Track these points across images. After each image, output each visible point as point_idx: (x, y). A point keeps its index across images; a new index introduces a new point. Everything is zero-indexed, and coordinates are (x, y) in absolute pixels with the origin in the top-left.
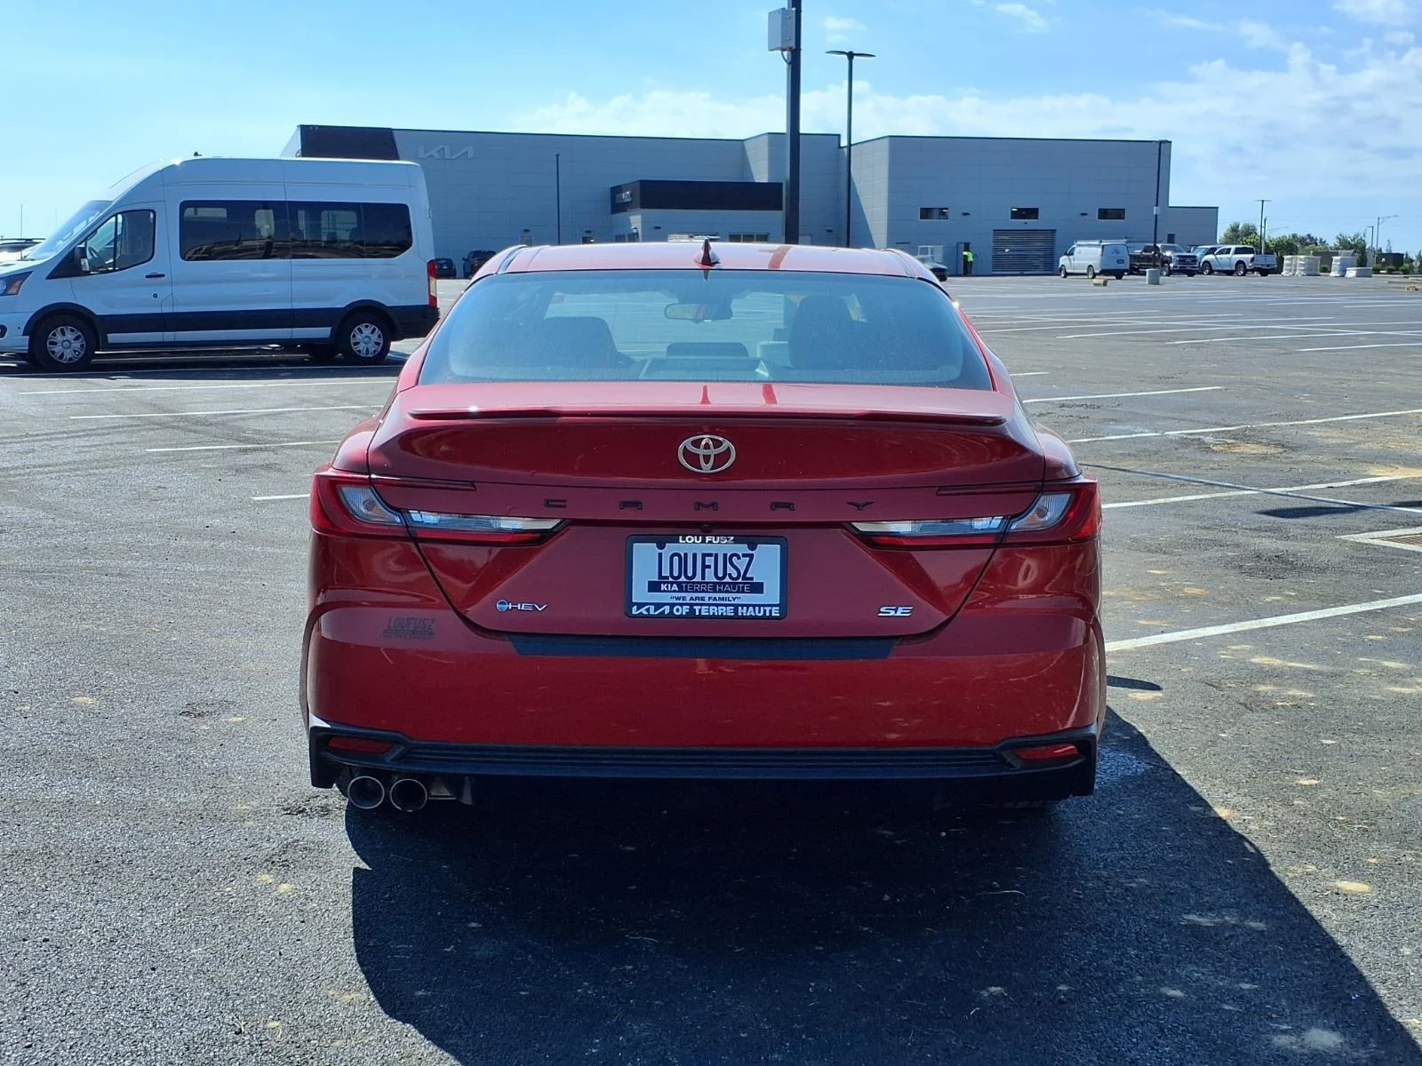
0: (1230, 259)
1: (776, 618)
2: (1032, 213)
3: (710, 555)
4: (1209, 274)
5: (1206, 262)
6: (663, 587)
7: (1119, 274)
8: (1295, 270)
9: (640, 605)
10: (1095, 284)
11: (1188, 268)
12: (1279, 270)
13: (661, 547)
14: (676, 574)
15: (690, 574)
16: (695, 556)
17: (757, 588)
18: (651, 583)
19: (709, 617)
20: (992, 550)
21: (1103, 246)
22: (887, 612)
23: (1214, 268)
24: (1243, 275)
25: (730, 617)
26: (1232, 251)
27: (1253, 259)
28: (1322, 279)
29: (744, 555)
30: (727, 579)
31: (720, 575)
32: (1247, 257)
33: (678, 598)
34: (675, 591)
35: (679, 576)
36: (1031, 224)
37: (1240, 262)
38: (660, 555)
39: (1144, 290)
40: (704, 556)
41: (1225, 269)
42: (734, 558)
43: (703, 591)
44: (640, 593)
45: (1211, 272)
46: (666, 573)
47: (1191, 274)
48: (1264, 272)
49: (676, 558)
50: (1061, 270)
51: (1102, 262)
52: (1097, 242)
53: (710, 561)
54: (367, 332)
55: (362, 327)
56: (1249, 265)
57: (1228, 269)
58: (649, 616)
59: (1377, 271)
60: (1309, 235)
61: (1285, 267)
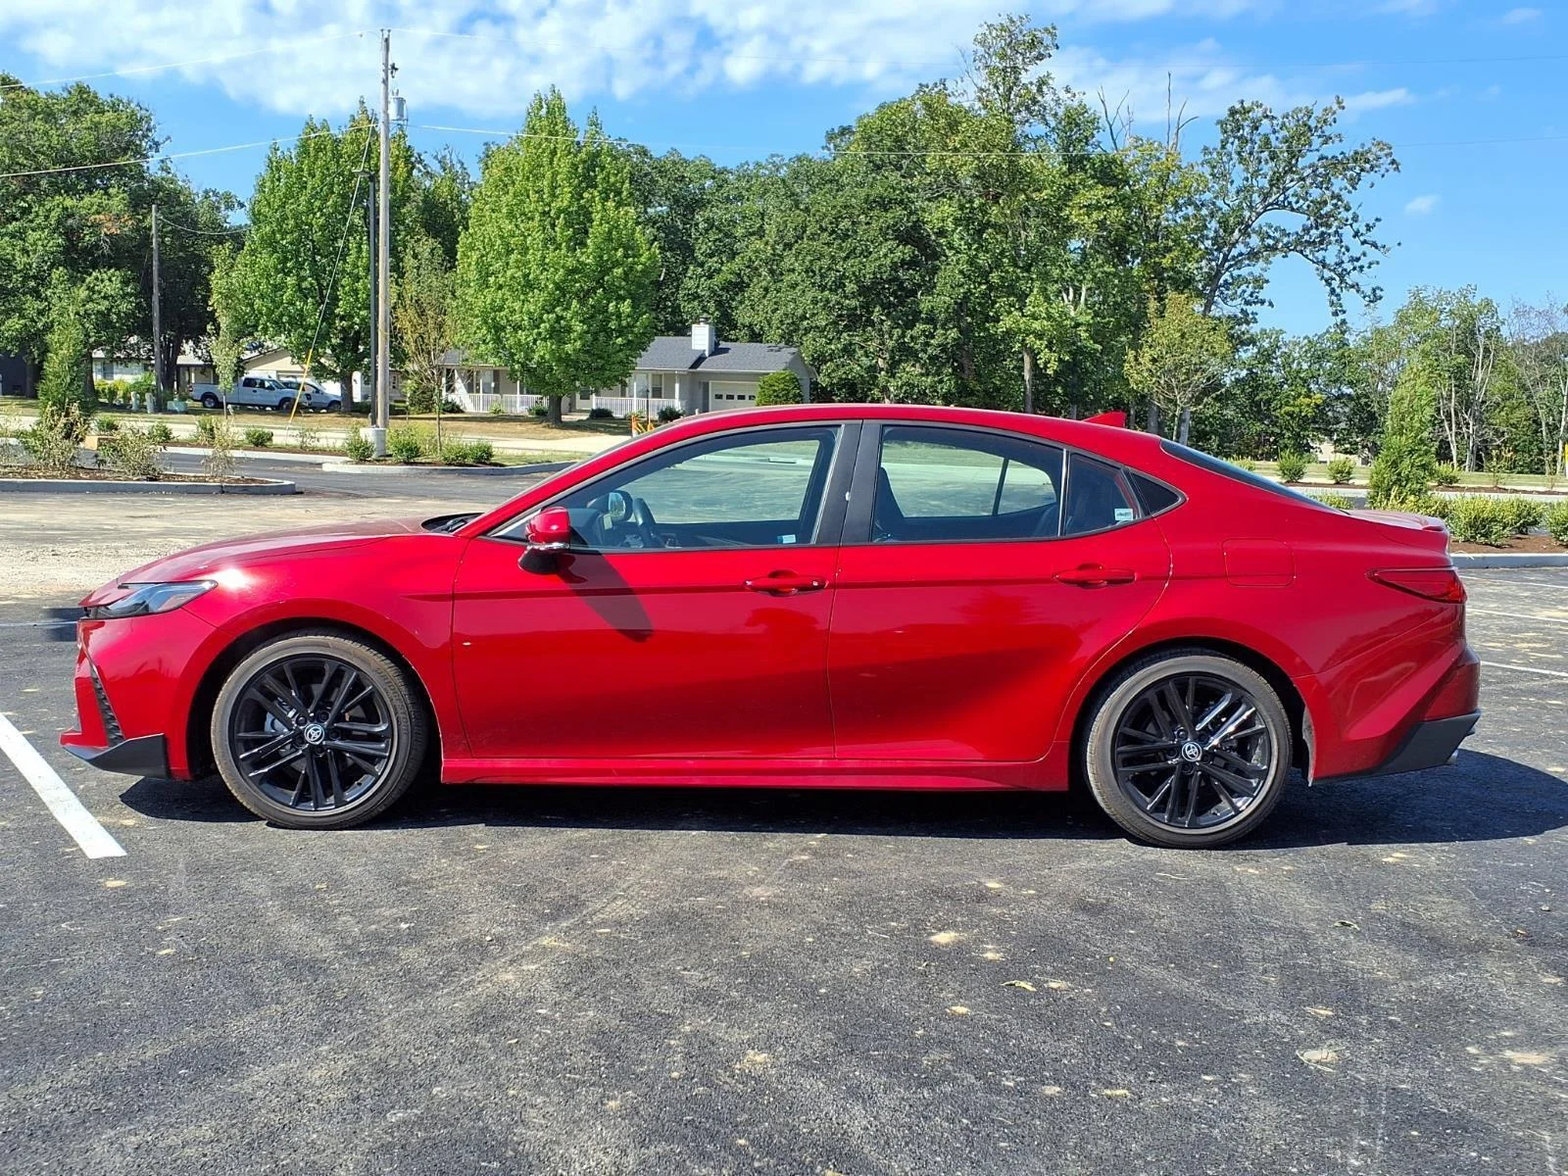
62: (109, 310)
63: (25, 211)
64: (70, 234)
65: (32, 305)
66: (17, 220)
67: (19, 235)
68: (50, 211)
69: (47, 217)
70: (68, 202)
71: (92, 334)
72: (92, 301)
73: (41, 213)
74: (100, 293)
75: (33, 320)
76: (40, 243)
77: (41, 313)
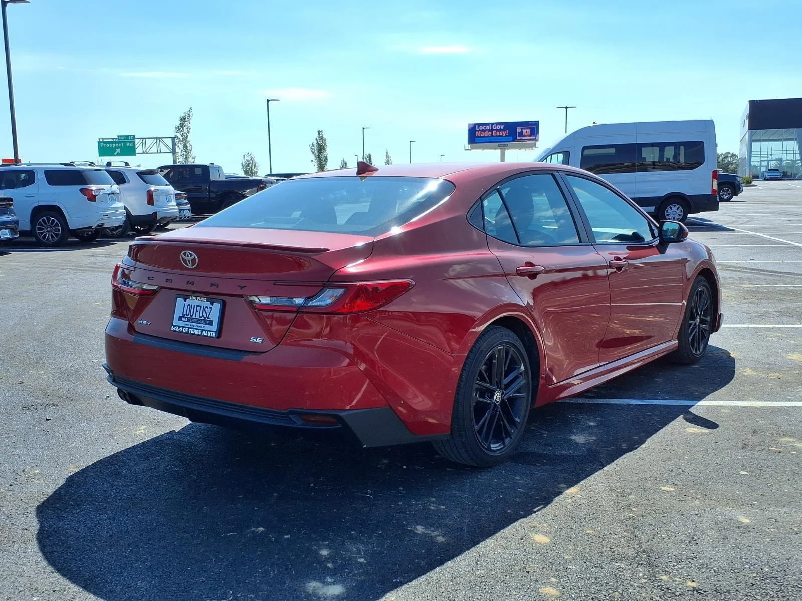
6: (183, 319)
9: (175, 326)
13: (185, 301)
14: (188, 313)
15: (192, 314)
16: (194, 305)
17: (210, 323)
18: (180, 316)
19: (193, 334)
20: (295, 314)
22: (253, 339)
25: (199, 335)
29: (209, 307)
30: (202, 318)
31: (201, 315)
33: (186, 324)
34: (186, 321)
35: (189, 315)
38: (185, 304)
40: (198, 306)
42: (206, 308)
43: (195, 322)
44: (176, 321)
46: (185, 312)
49: (189, 306)
53: (199, 309)
54: (674, 209)
55: (672, 206)
58: (176, 331)
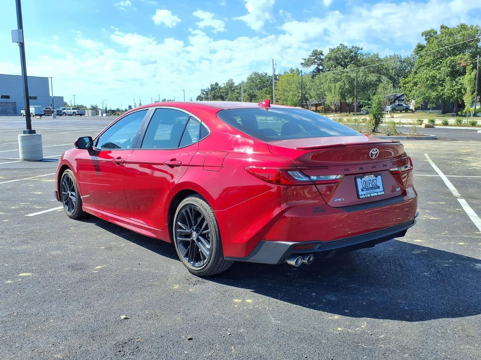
0: (71, 111)
1: (384, 194)
2: (8, 97)
3: (370, 180)
4: (65, 115)
5: (64, 112)
7: (41, 115)
8: (89, 114)
9: (362, 195)
10: (37, 118)
11: (60, 114)
12: (84, 114)
13: (361, 179)
15: (367, 186)
16: (367, 181)
17: (379, 187)
18: (362, 189)
19: (373, 196)
21: (35, 107)
22: (397, 190)
23: (66, 114)
24: (75, 116)
25: (376, 196)
26: (71, 109)
27: (77, 111)
28: (96, 117)
29: (375, 179)
30: (374, 186)
31: (372, 185)
32: (76, 111)
33: (367, 192)
36: (8, 100)
37: (74, 112)
39: (52, 120)
41: (70, 114)
42: (374, 181)
43: (371, 190)
44: (361, 192)
45: (66, 115)
46: (363, 186)
47: (61, 115)
48: (81, 115)
49: (364, 182)
50: (22, 114)
51: (35, 112)
52: (33, 106)
53: (370, 181)
56: (77, 113)
57: (71, 114)
58: (364, 198)
59: (111, 115)
60: (82, 105)
61: (86, 114)
62: (461, 88)
63: (441, 62)
64: (453, 67)
65: (440, 88)
66: (439, 65)
67: (439, 69)
68: (447, 61)
69: (446, 64)
70: (452, 58)
71: (456, 95)
72: (457, 86)
73: (445, 62)
74: (459, 83)
75: (440, 92)
76: (443, 71)
77: (442, 90)
